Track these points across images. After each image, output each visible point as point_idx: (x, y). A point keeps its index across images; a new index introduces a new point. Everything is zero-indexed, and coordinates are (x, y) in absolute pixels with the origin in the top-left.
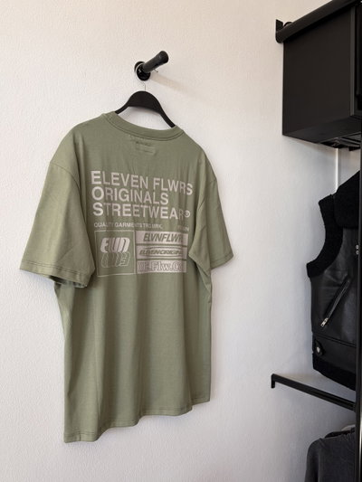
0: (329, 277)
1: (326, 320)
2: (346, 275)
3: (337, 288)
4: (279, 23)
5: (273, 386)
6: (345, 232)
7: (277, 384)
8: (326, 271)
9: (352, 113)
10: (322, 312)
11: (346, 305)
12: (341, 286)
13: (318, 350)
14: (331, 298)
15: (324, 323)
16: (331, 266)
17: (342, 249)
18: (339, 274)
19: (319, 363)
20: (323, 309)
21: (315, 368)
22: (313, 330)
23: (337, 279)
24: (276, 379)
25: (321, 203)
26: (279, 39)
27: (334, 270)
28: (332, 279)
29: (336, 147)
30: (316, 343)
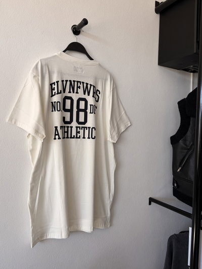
0: (182, 144)
1: (180, 168)
2: (192, 143)
3: (186, 151)
4: (157, 3)
5: (150, 204)
6: (192, 119)
7: (152, 203)
8: (181, 141)
9: (195, 52)
10: (178, 164)
11: (191, 160)
12: (189, 150)
13: (175, 185)
14: (184, 154)
15: (179, 170)
16: (183, 138)
17: (190, 129)
18: (188, 143)
19: (177, 193)
20: (179, 163)
21: (174, 195)
22: (173, 174)
23: (186, 145)
24: (151, 200)
25: (179, 103)
26: (157, 11)
27: (185, 140)
28: (184, 145)
29: (191, 72)
30: (174, 181)
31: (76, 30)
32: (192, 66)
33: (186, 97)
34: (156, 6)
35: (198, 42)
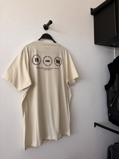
0: (112, 90)
1: (112, 104)
2: (118, 89)
4: (92, 9)
5: (95, 127)
6: (117, 74)
7: (96, 126)
8: (111, 88)
9: (116, 35)
11: (118, 99)
12: (116, 93)
13: (110, 114)
14: (113, 97)
15: (111, 105)
16: (112, 86)
17: (116, 80)
18: (115, 89)
19: (111, 119)
20: (111, 101)
21: (109, 120)
22: (108, 108)
24: (96, 124)
25: (109, 65)
26: (92, 14)
27: (114, 87)
28: (113, 90)
29: (114, 47)
30: (109, 112)
31: (46, 27)
32: (114, 44)
33: (112, 62)
34: (91, 11)
35: (117, 29)
